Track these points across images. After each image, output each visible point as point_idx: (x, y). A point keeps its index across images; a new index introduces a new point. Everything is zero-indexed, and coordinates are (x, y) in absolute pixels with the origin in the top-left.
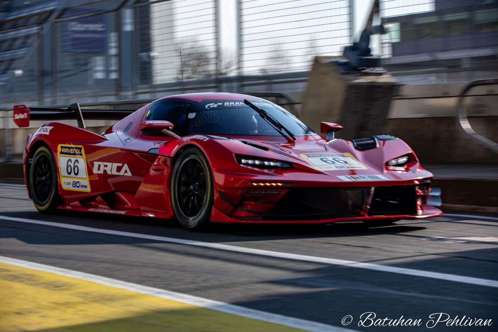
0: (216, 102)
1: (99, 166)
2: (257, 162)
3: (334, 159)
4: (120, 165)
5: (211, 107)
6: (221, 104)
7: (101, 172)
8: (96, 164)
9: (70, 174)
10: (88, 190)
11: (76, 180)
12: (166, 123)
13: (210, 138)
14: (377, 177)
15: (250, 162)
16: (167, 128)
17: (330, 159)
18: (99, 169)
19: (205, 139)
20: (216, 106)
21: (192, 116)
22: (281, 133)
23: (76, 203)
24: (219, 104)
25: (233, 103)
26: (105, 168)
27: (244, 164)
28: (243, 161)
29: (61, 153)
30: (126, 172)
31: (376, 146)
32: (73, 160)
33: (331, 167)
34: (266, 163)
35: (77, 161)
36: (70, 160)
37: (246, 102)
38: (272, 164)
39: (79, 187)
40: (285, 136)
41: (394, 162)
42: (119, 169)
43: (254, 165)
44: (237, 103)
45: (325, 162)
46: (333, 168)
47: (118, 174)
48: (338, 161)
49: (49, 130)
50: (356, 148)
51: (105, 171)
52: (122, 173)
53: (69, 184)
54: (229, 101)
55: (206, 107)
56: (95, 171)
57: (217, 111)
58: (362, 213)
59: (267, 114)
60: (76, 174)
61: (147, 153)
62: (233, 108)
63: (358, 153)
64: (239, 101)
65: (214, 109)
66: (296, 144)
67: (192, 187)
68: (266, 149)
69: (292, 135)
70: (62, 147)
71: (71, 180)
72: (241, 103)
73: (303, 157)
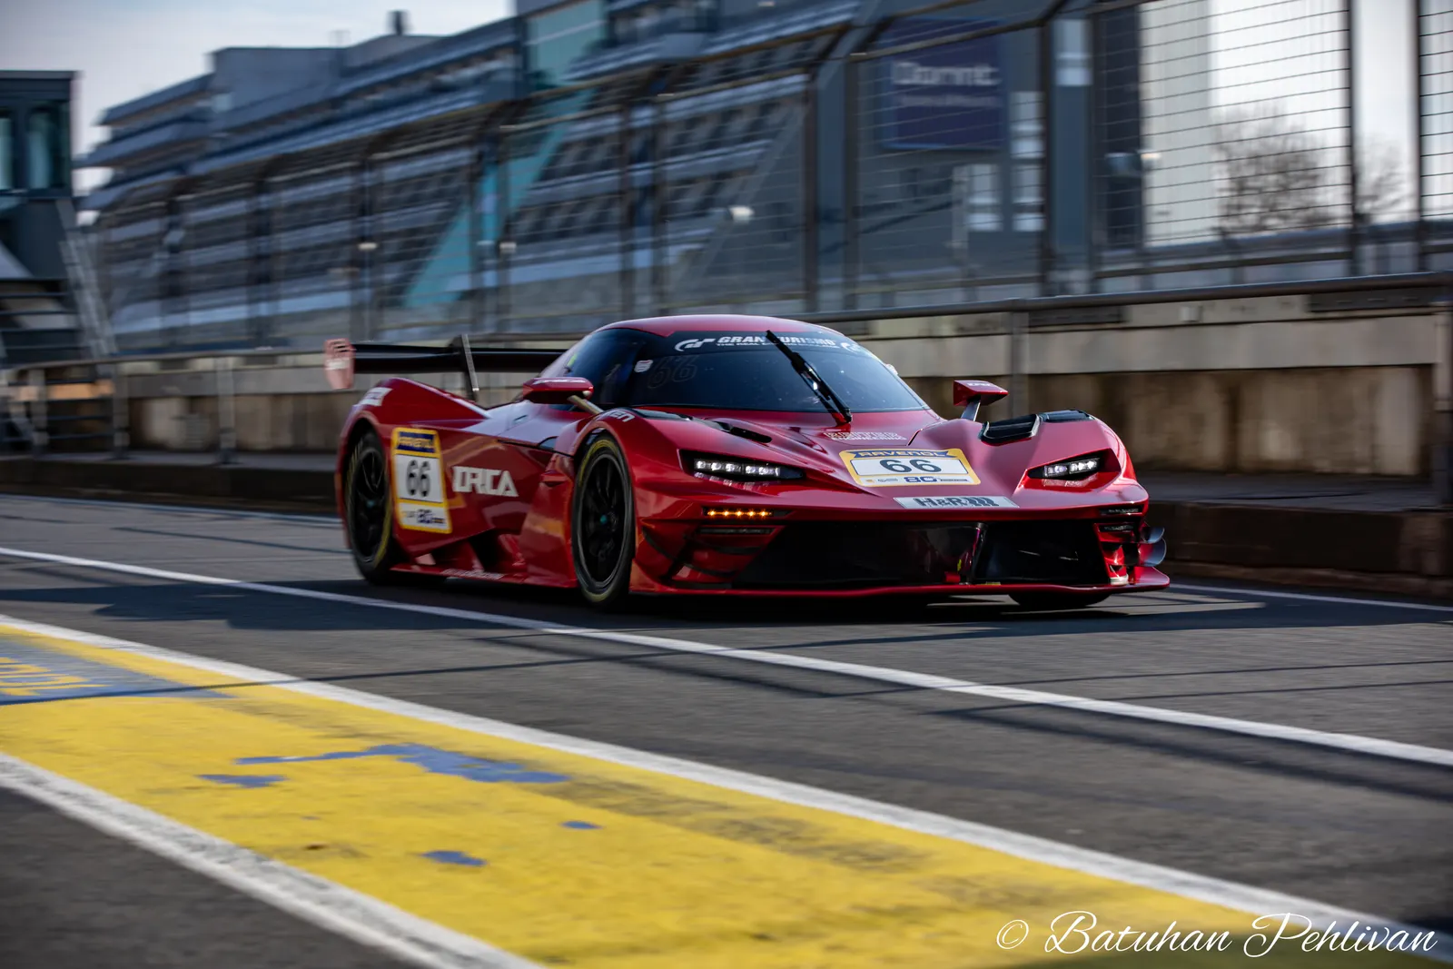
0: (700, 335)
1: (464, 474)
2: (729, 467)
3: (911, 462)
4: (497, 473)
5: (688, 346)
6: (712, 340)
7: (467, 489)
8: (459, 470)
9: (413, 492)
10: (445, 528)
11: (425, 507)
12: (581, 381)
13: (638, 416)
14: (992, 503)
15: (714, 467)
16: (579, 392)
17: (906, 461)
18: (463, 483)
19: (627, 417)
20: (699, 344)
21: (643, 366)
22: (827, 406)
23: (426, 560)
24: (707, 340)
25: (739, 339)
26: (475, 481)
27: (700, 471)
28: (700, 465)
29: (401, 447)
30: (507, 489)
31: (1030, 434)
32: (420, 461)
33: (896, 480)
34: (749, 470)
35: (425, 465)
36: (413, 463)
37: (771, 336)
38: (763, 471)
39: (428, 522)
40: (832, 411)
41: (1059, 469)
42: (496, 481)
43: (722, 474)
44: (749, 339)
45: (890, 468)
46: (900, 480)
47: (493, 492)
48: (920, 467)
49: (381, 396)
50: (983, 439)
51: (473, 487)
52: (500, 491)
53: (411, 515)
54: (732, 334)
55: (678, 347)
56: (457, 487)
57: (697, 356)
58: (950, 578)
59: (806, 364)
60: (425, 493)
61: (538, 446)
62: (736, 349)
63: (982, 450)
64: (753, 334)
65: (694, 351)
66: (852, 429)
67: (603, 519)
68: (763, 439)
69: (843, 410)
70: (403, 434)
71: (415, 507)
72: (757, 339)
73: (846, 457)
